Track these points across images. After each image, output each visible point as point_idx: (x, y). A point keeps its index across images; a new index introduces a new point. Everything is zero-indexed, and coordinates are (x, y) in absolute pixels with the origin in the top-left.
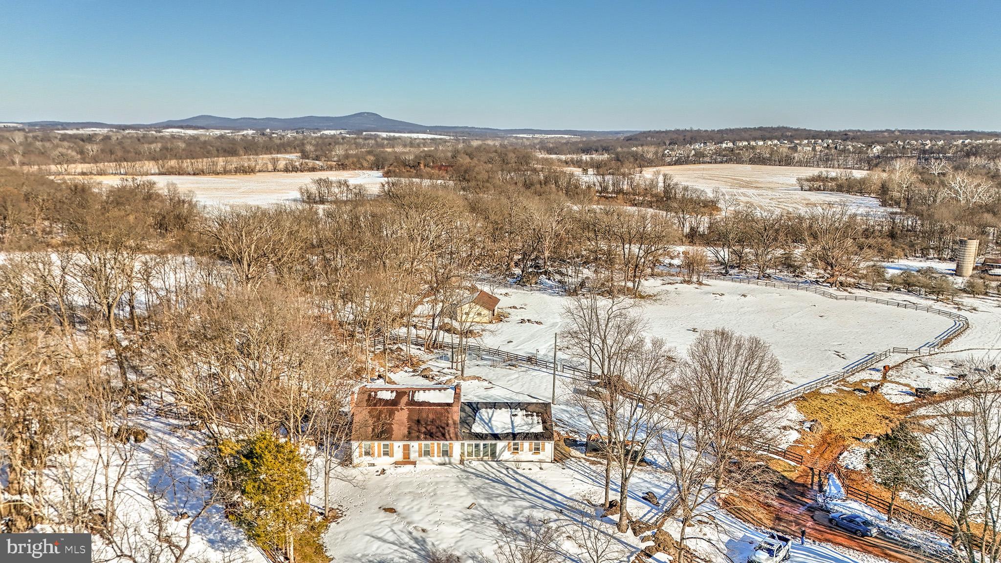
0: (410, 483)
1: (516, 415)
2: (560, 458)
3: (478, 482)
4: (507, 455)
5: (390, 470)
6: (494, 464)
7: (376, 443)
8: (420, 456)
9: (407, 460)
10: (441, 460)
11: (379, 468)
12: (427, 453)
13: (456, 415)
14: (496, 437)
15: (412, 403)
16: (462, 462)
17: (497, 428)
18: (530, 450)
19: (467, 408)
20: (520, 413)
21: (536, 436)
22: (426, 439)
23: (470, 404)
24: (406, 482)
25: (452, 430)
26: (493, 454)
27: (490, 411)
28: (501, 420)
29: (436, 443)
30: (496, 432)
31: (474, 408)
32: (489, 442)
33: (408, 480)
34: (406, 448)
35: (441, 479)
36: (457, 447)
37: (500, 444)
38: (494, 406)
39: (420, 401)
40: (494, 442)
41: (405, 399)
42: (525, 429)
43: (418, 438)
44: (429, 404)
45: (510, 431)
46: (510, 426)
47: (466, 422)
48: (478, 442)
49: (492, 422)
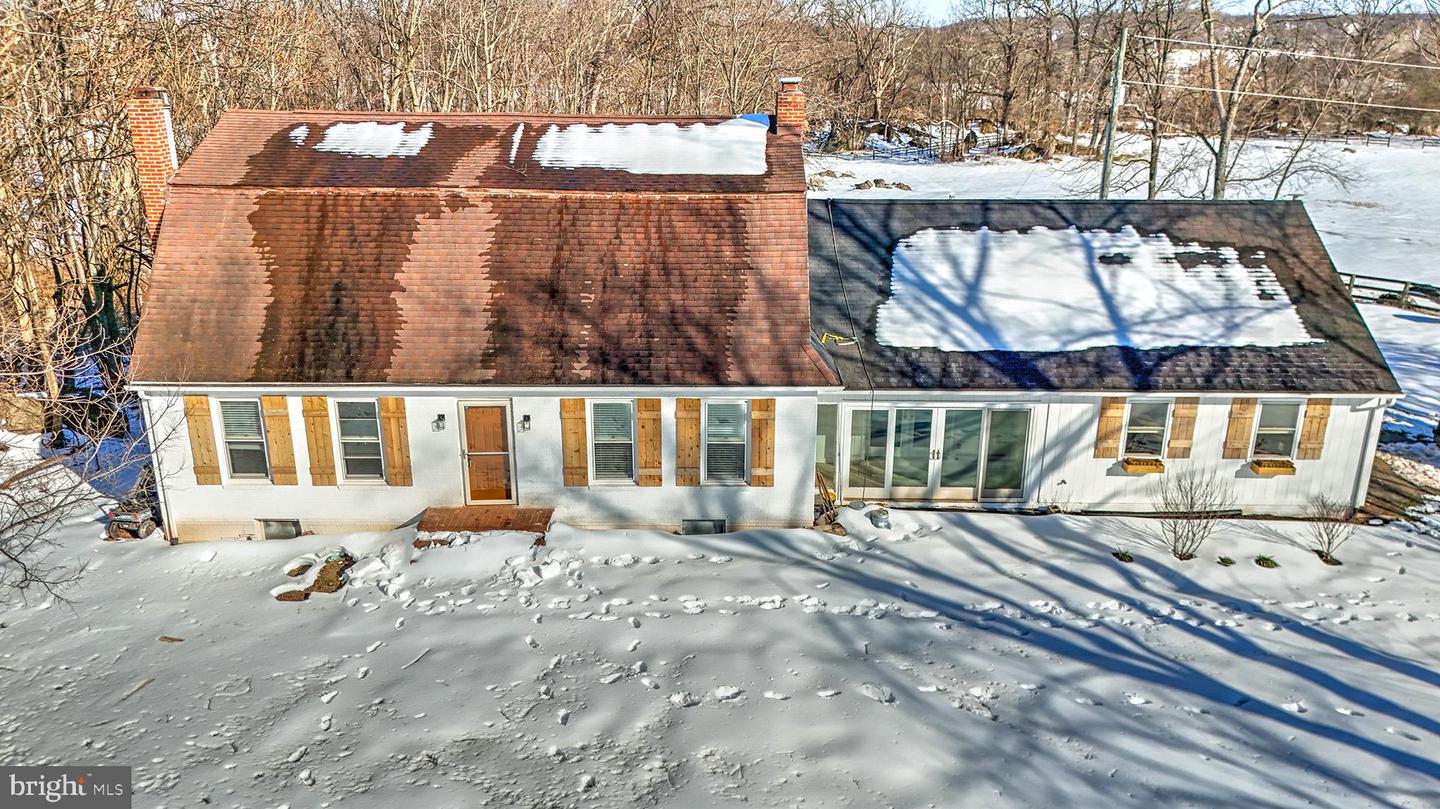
4: (1086, 479)
5: (384, 565)
7: (294, 402)
8: (575, 476)
9: (491, 509)
10: (697, 502)
12: (618, 461)
15: (524, 171)
17: (1025, 329)
18: (1231, 451)
20: (1149, 254)
21: (1271, 370)
22: (604, 376)
25: (758, 334)
27: (964, 245)
28: (1037, 290)
29: (668, 398)
30: (1014, 343)
32: (979, 402)
34: (488, 430)
36: (791, 428)
37: (1052, 417)
38: (986, 217)
39: (573, 165)
40: (1005, 399)
41: (480, 159)
43: (556, 372)
44: (620, 179)
45: (1106, 342)
46: (1103, 316)
48: (913, 400)
49: (988, 301)
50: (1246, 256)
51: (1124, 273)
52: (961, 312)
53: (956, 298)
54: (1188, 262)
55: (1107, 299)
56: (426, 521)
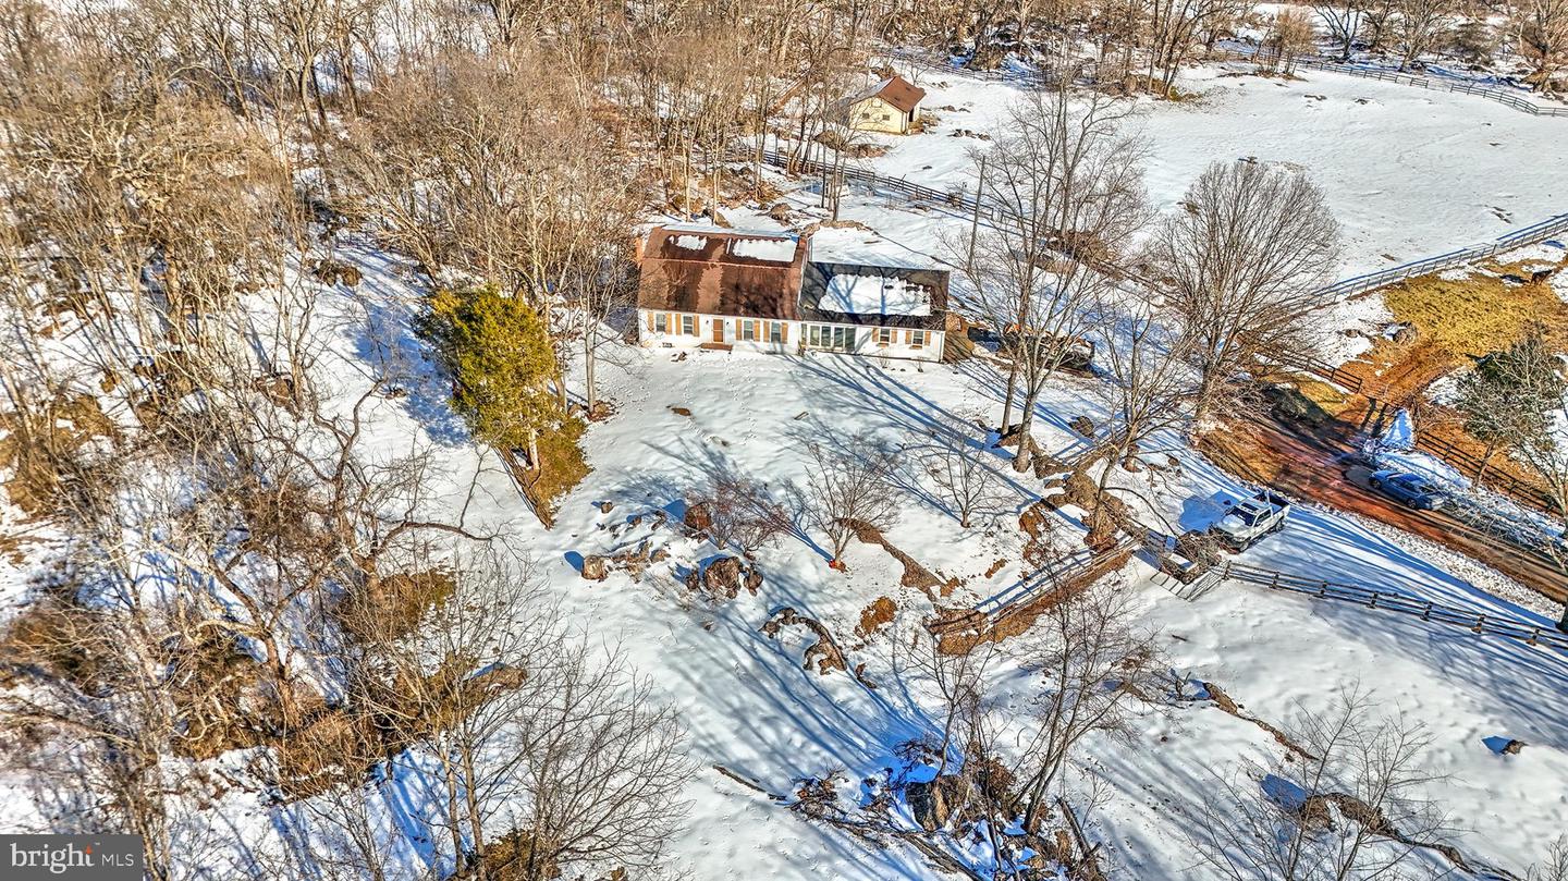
0: (719, 375)
1: (891, 287)
2: (953, 356)
3: (820, 383)
4: (870, 347)
5: (694, 355)
6: (849, 359)
7: (674, 314)
8: (739, 337)
9: (719, 344)
10: (769, 346)
11: (678, 350)
12: (749, 335)
13: (797, 281)
14: (855, 318)
15: (729, 257)
16: (801, 352)
17: (859, 306)
18: (907, 342)
19: (815, 272)
20: (898, 284)
21: (918, 322)
22: (747, 314)
23: (820, 266)
24: (713, 374)
25: (787, 305)
26: (850, 345)
27: (851, 279)
28: (866, 294)
29: (762, 321)
30: (856, 311)
31: (826, 272)
32: (844, 326)
33: (718, 371)
34: (718, 325)
35: (766, 375)
36: (794, 330)
37: (861, 331)
38: (858, 271)
39: (743, 255)
40: (851, 326)
41: (719, 251)
42: (903, 310)
43: (735, 313)
44: (754, 261)
45: (879, 311)
46: (880, 304)
47: (812, 292)
48: (827, 324)
49: (852, 296)
50: (925, 290)
51: (890, 291)
52: (844, 299)
53: (844, 294)
54: (908, 289)
55: (883, 298)
56: (702, 346)
